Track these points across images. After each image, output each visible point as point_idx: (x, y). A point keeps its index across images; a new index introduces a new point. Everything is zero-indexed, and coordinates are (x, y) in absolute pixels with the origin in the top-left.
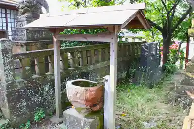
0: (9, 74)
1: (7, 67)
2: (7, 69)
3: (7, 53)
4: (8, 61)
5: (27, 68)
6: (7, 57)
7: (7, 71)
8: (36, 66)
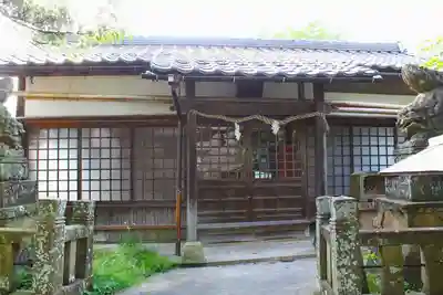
0: (348, 277)
1: (345, 261)
2: (343, 266)
3: (347, 228)
4: (348, 247)
5: (394, 270)
6: (346, 238)
7: (343, 270)
8: (423, 268)
